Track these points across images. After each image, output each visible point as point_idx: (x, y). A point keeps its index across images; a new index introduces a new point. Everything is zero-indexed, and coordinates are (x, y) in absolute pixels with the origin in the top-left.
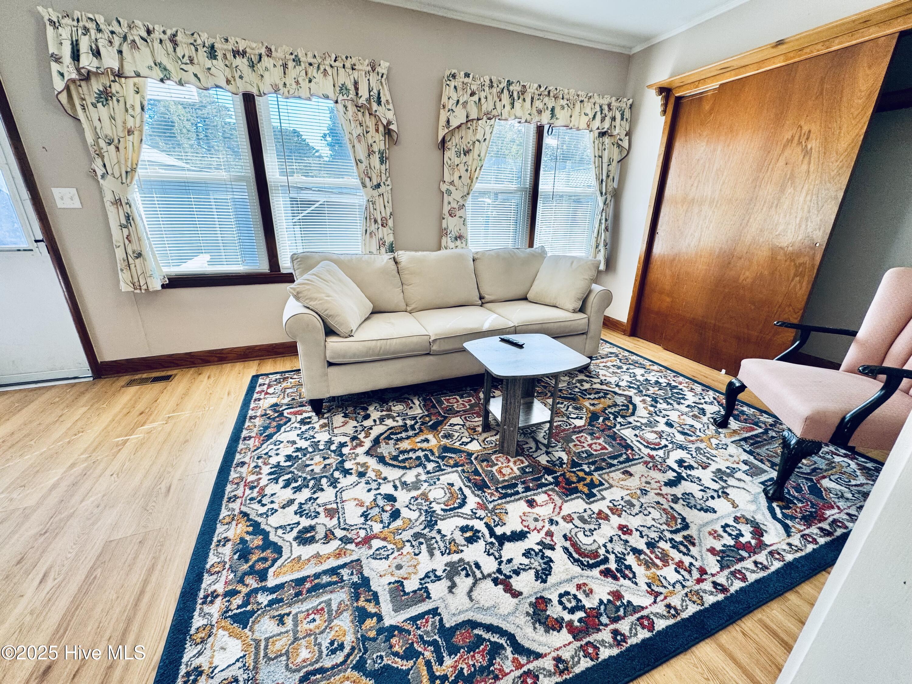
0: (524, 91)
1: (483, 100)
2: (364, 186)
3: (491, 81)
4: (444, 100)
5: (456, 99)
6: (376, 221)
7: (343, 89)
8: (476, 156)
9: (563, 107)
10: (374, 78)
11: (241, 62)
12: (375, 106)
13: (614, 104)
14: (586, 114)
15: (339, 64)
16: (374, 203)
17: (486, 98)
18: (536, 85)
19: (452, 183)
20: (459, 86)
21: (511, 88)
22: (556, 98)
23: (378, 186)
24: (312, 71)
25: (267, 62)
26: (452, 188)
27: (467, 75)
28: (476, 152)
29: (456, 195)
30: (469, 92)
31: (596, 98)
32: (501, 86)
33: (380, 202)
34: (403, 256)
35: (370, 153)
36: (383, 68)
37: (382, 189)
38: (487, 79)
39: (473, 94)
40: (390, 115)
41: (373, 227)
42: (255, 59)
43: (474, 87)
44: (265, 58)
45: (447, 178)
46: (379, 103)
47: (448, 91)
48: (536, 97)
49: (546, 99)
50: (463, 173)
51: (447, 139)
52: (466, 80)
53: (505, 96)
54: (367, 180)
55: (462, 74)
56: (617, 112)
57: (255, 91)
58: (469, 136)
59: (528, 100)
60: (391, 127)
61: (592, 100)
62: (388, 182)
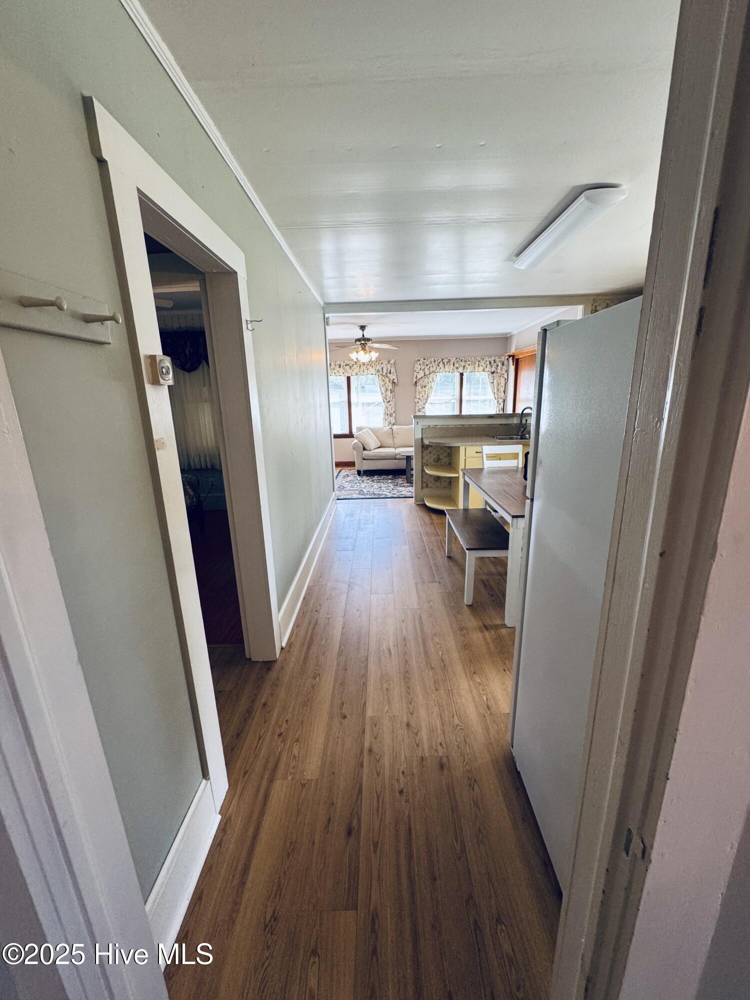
0: (449, 361)
1: (431, 367)
2: (384, 402)
3: (434, 360)
4: (416, 369)
5: (419, 368)
6: (388, 415)
7: (378, 371)
8: (429, 388)
9: (469, 365)
10: (389, 365)
11: (348, 367)
12: (389, 375)
13: (497, 360)
14: (482, 366)
15: (377, 363)
16: (387, 408)
17: (432, 366)
18: (455, 358)
19: (419, 399)
20: (421, 363)
21: (443, 361)
22: (465, 361)
23: (389, 401)
24: (369, 367)
25: (355, 366)
26: (419, 401)
27: (424, 359)
28: (429, 386)
29: (421, 403)
30: (425, 365)
31: (486, 358)
32: (439, 361)
33: (390, 408)
34: (395, 427)
35: (387, 390)
36: (392, 362)
37: (391, 403)
38: (433, 359)
39: (427, 365)
40: (394, 377)
41: (387, 417)
42: (351, 366)
43: (427, 363)
44: (354, 365)
45: (418, 397)
46: (390, 373)
47: (417, 366)
48: (455, 363)
49: (461, 363)
50: (424, 395)
51: (417, 382)
52: (424, 361)
53: (441, 364)
54: (385, 400)
55: (422, 359)
56: (499, 363)
57: (350, 375)
58: (426, 380)
59: (452, 365)
60: (394, 381)
61: (485, 360)
62: (394, 400)
